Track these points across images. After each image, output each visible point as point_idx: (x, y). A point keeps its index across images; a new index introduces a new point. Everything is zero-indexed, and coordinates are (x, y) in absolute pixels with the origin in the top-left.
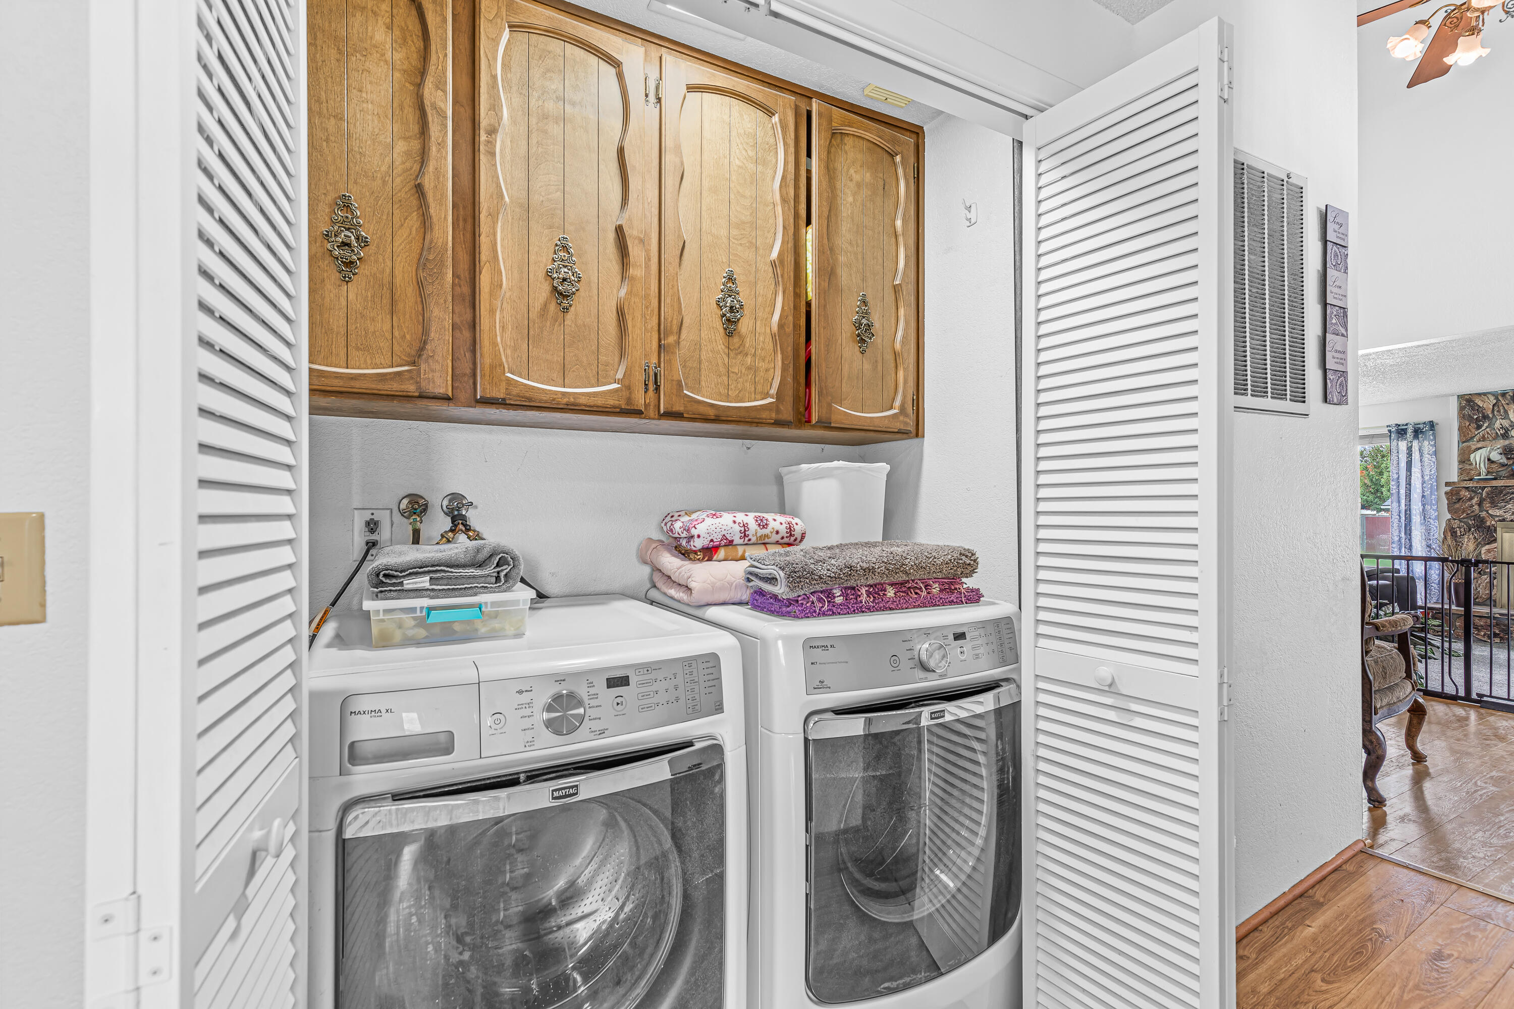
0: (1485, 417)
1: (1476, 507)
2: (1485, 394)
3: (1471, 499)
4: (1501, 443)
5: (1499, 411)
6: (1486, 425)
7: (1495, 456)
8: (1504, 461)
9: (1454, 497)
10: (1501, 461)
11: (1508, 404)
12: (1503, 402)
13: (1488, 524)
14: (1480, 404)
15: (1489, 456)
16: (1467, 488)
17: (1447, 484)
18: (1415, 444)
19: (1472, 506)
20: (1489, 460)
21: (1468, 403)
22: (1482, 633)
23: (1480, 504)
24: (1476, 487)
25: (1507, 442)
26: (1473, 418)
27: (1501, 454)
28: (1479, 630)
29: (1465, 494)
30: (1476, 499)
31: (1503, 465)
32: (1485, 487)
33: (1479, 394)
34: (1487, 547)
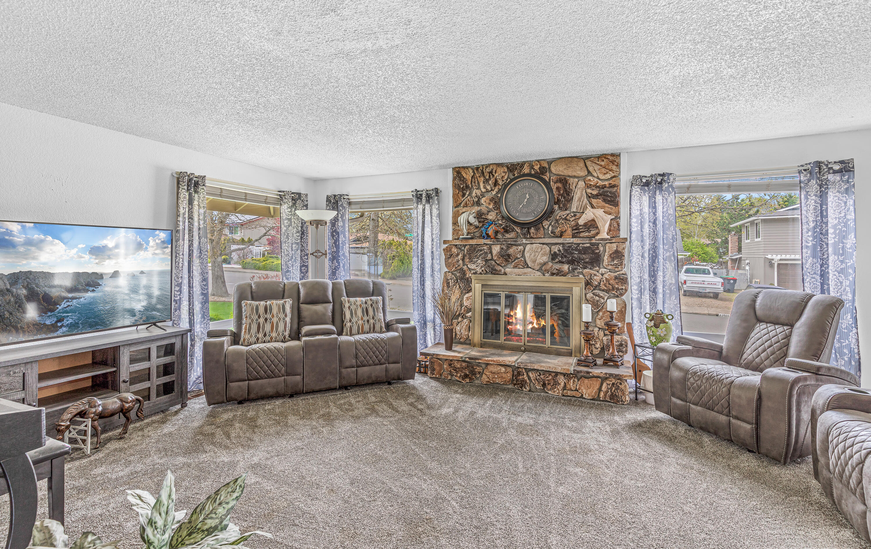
0: (467, 187)
1: (461, 262)
2: (467, 168)
3: (458, 255)
4: (476, 209)
5: (475, 182)
6: (468, 193)
7: (472, 220)
8: (477, 223)
9: (449, 254)
10: (475, 223)
11: (480, 177)
12: (477, 175)
13: (467, 276)
14: (464, 175)
15: (468, 219)
16: (456, 245)
17: (445, 242)
18: (427, 207)
19: (458, 261)
20: (469, 222)
21: (458, 172)
22: (459, 375)
23: (463, 260)
24: (461, 245)
25: (479, 208)
26: (460, 187)
27: (475, 218)
28: (457, 372)
29: (455, 250)
30: (461, 255)
31: (477, 227)
32: (466, 245)
33: (464, 168)
34: (467, 295)
